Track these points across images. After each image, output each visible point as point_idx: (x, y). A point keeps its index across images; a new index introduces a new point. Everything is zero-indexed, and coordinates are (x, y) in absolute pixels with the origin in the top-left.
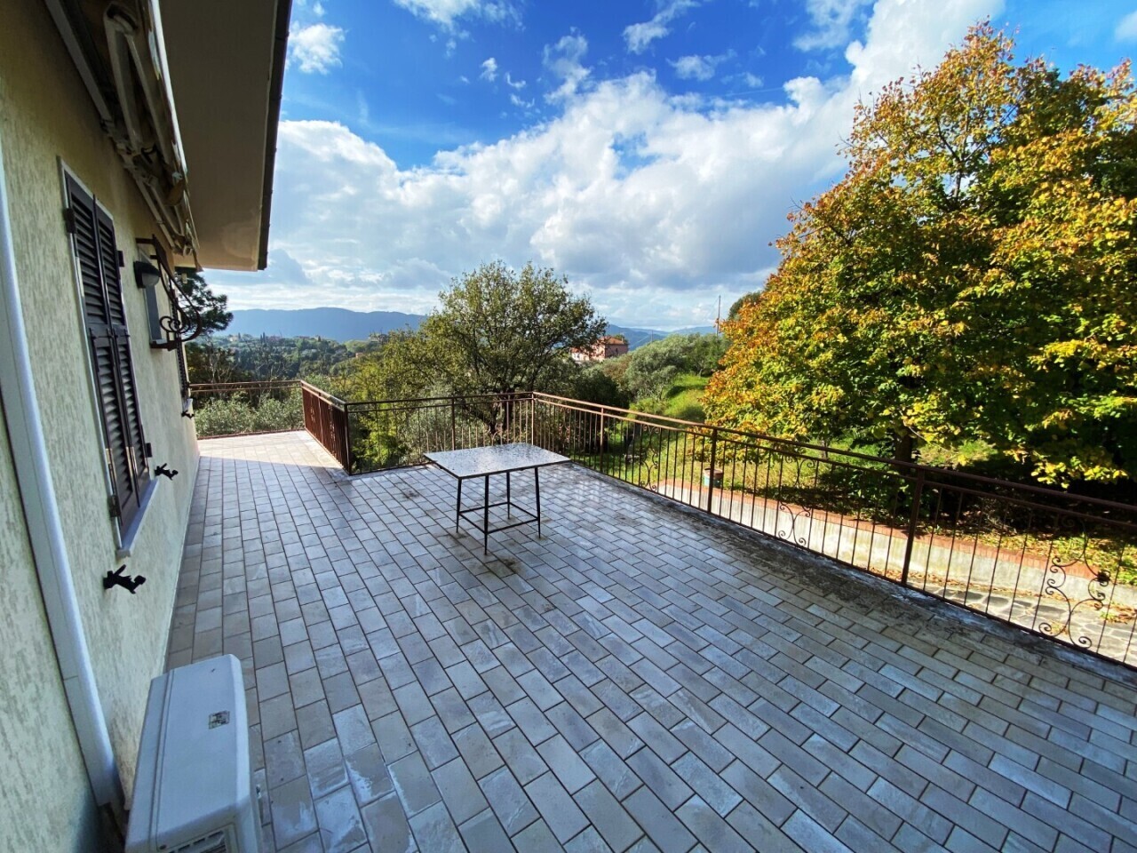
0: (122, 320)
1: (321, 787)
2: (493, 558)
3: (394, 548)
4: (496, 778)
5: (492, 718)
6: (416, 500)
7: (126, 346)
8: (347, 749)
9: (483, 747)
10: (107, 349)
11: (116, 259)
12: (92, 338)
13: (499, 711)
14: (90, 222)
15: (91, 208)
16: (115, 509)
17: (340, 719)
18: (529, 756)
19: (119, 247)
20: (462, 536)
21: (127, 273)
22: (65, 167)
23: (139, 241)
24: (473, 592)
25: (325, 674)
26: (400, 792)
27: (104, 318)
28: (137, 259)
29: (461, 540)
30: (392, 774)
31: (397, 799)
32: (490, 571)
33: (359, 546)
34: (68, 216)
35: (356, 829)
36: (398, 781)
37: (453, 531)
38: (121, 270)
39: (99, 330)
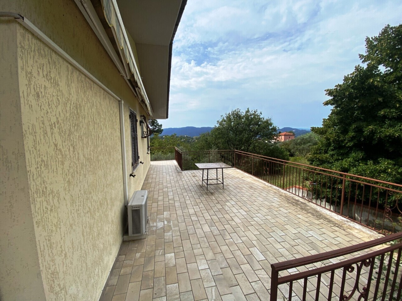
0: (137, 132)
1: (159, 221)
2: (209, 191)
3: (186, 187)
4: (190, 227)
5: (194, 218)
6: (195, 177)
7: (137, 137)
8: (165, 217)
9: (190, 222)
10: (134, 137)
11: (137, 121)
12: (132, 135)
13: (196, 217)
14: (133, 115)
15: (133, 113)
16: (132, 165)
17: (165, 213)
18: (199, 225)
19: (137, 119)
20: (203, 186)
21: (138, 123)
22: (130, 108)
23: (141, 116)
24: (200, 197)
25: (164, 206)
26: (172, 224)
27: (134, 132)
28: (140, 120)
29: (203, 187)
30: (171, 222)
31: (171, 226)
32: (207, 194)
33: (179, 185)
34: (130, 116)
35: (163, 227)
36: (172, 223)
37: (201, 185)
38: (137, 123)
39: (133, 134)
